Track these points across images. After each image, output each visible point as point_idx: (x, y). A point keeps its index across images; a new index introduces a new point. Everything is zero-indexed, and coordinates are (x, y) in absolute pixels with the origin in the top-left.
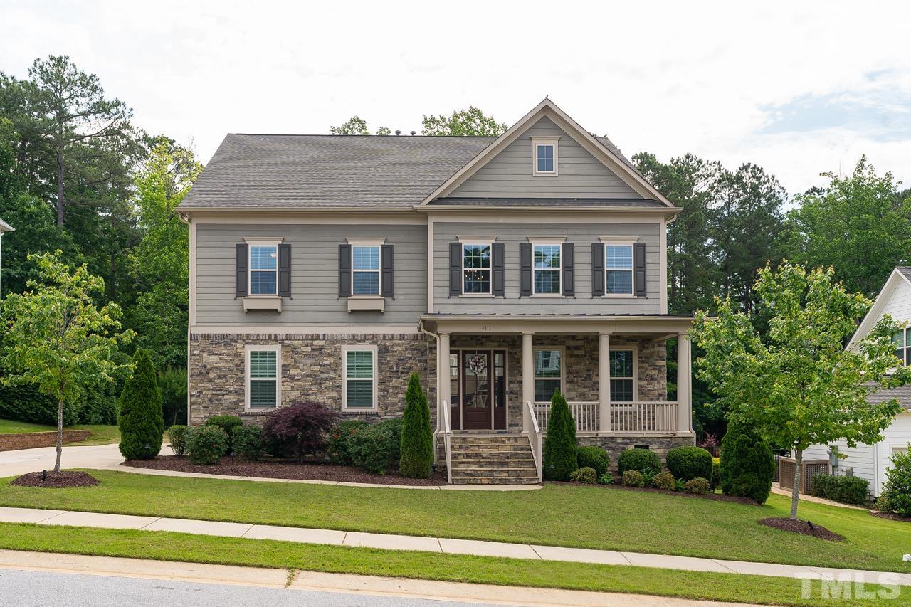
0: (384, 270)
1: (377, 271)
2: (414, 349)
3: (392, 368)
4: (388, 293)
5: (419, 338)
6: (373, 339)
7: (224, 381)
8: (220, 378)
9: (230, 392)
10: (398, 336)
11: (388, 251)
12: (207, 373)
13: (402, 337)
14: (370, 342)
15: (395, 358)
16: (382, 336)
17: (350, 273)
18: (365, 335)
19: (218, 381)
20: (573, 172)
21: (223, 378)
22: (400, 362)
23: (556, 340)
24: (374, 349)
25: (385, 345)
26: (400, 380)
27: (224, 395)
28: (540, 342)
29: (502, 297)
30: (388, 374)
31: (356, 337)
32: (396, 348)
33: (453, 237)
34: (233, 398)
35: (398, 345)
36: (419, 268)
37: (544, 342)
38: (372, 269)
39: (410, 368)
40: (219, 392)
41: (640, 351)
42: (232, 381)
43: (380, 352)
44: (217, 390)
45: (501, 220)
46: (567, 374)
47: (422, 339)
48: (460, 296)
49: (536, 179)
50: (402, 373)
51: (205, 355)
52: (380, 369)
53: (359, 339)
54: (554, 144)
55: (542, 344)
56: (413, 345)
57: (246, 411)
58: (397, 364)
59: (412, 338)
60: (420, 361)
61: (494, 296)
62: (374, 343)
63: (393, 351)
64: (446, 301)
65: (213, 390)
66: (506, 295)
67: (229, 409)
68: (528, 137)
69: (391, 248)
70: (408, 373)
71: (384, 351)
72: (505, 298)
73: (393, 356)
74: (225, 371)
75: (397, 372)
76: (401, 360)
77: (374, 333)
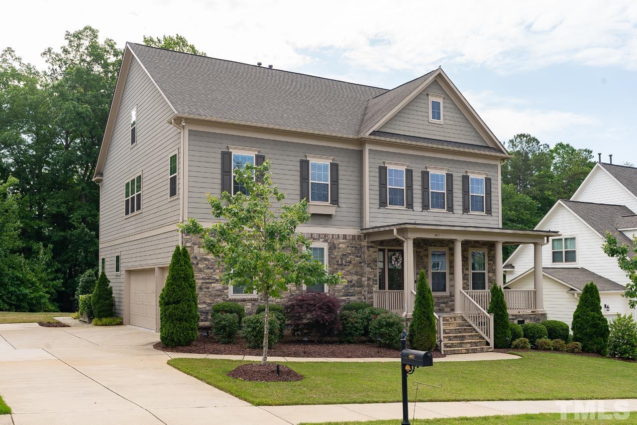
0: (333, 183)
1: (327, 183)
2: (353, 247)
3: (338, 262)
4: (335, 201)
5: (356, 238)
6: (325, 238)
7: (212, 271)
8: (208, 268)
9: (217, 280)
10: (342, 236)
11: (334, 167)
12: (198, 264)
13: (345, 237)
14: (323, 240)
15: (340, 254)
16: (331, 236)
17: (308, 183)
18: (319, 234)
19: (207, 271)
20: (451, 122)
21: (211, 268)
22: (344, 257)
23: (443, 243)
24: (325, 246)
25: (334, 242)
26: (344, 271)
27: (211, 283)
28: (434, 244)
29: (411, 210)
30: (336, 266)
31: (313, 236)
32: (341, 246)
33: (381, 161)
34: (218, 286)
35: (343, 243)
36: (355, 183)
37: (437, 244)
38: (324, 181)
39: (350, 262)
40: (207, 281)
41: (489, 253)
42: (218, 271)
43: (330, 249)
44: (206, 279)
45: (410, 152)
46: (450, 268)
47: (358, 239)
48: (386, 208)
49: (431, 125)
50: (345, 265)
51: (196, 247)
52: (330, 262)
53: (315, 237)
54: (440, 101)
55: (435, 246)
56: (352, 244)
57: (230, 297)
58: (341, 259)
59: (351, 238)
60: (357, 257)
61: (407, 209)
62: (326, 241)
63: (339, 248)
64: (377, 211)
65: (203, 279)
66: (414, 208)
67: (216, 295)
68: (426, 93)
69: (337, 165)
70: (349, 265)
71: (332, 248)
72: (414, 211)
73: (339, 252)
74: (212, 262)
75: (342, 264)
76: (343, 255)
77: (325, 233)
